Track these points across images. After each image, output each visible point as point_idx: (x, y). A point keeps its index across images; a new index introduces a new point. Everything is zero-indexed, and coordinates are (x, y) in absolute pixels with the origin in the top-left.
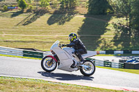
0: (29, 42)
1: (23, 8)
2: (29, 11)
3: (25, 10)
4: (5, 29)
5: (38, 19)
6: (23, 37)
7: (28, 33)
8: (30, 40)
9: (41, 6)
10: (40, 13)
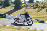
0: (39, 17)
1: (38, 6)
2: (39, 7)
3: (38, 7)
4: (31, 13)
5: (43, 10)
6: (37, 16)
7: (39, 14)
8: (40, 17)
9: (43, 5)
10: (43, 8)
